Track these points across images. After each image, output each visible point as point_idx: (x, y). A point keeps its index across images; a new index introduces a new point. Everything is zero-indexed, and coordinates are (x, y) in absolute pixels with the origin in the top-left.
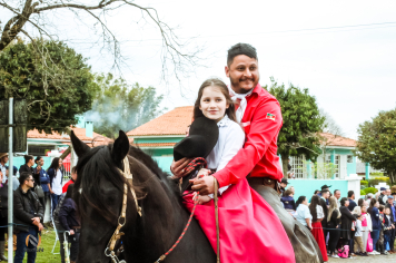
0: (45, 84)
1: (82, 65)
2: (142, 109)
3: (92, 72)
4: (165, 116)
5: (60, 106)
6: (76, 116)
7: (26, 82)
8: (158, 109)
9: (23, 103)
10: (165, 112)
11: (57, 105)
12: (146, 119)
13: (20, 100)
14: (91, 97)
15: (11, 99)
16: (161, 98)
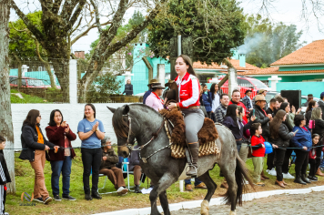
0: (206, 24)
1: (236, 8)
2: (285, 43)
3: (244, 13)
4: (305, 48)
5: (219, 42)
6: (231, 50)
7: (191, 23)
8: (298, 42)
9: (189, 39)
10: (304, 45)
11: (216, 41)
12: (289, 51)
13: (186, 37)
14: (243, 34)
15: (180, 36)
16: (300, 33)
